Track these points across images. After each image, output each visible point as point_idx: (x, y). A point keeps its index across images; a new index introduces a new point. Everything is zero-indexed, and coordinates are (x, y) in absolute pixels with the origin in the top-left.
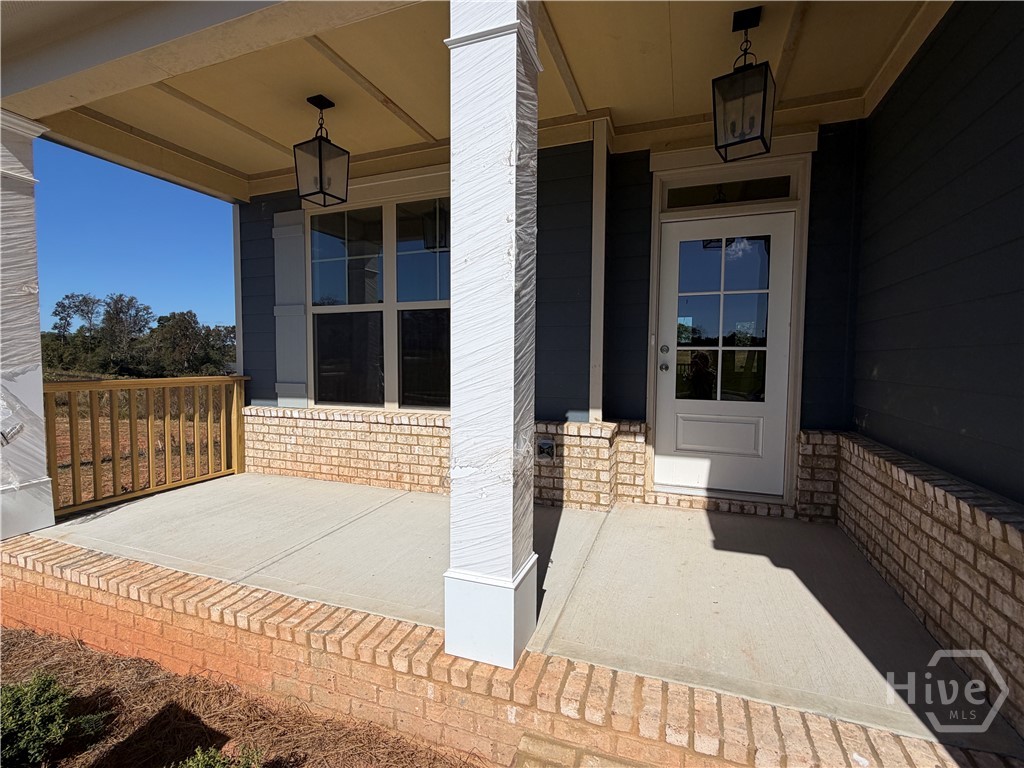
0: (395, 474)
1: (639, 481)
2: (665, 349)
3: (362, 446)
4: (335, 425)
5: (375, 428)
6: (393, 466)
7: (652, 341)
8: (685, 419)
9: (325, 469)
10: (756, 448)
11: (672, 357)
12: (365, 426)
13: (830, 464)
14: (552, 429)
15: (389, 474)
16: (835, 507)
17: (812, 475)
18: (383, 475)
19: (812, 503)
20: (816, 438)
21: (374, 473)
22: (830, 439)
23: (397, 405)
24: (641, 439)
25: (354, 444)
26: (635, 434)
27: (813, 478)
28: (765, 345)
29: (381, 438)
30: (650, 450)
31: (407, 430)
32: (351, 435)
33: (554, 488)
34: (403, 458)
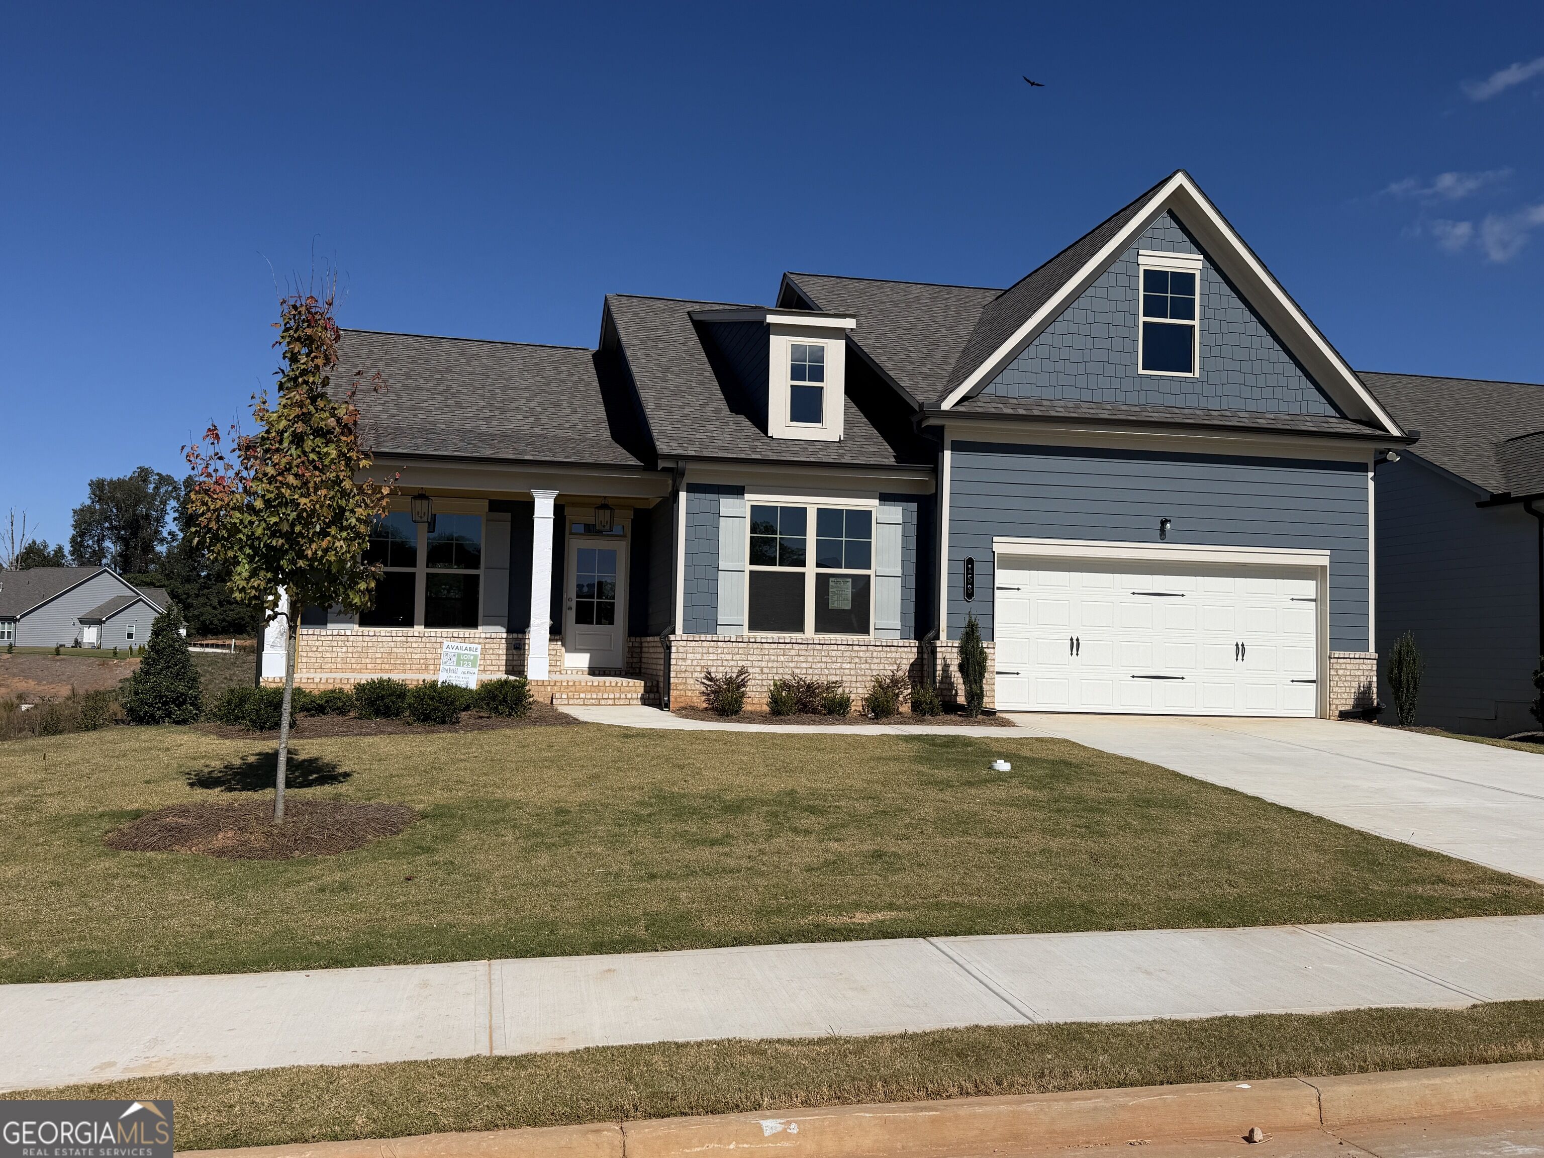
0: (423, 666)
1: (558, 663)
2: (570, 599)
3: (401, 650)
4: (380, 639)
5: (410, 639)
6: (422, 661)
7: (565, 596)
8: (579, 634)
9: (369, 666)
10: (611, 647)
11: (573, 605)
12: (404, 639)
13: (638, 650)
14: (520, 636)
15: (419, 666)
16: (640, 668)
17: (632, 655)
18: (414, 667)
19: (632, 667)
20: (633, 639)
21: (409, 666)
22: (638, 639)
23: (423, 627)
24: (560, 643)
25: (395, 650)
26: (557, 641)
27: (632, 657)
28: (614, 599)
29: (414, 645)
30: (563, 649)
31: (433, 640)
32: (393, 644)
33: (520, 665)
34: (429, 656)
